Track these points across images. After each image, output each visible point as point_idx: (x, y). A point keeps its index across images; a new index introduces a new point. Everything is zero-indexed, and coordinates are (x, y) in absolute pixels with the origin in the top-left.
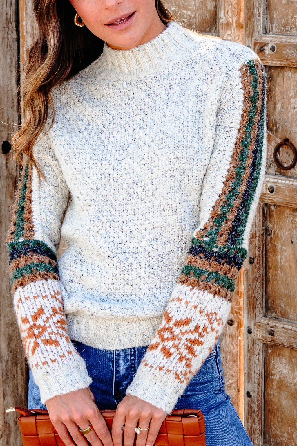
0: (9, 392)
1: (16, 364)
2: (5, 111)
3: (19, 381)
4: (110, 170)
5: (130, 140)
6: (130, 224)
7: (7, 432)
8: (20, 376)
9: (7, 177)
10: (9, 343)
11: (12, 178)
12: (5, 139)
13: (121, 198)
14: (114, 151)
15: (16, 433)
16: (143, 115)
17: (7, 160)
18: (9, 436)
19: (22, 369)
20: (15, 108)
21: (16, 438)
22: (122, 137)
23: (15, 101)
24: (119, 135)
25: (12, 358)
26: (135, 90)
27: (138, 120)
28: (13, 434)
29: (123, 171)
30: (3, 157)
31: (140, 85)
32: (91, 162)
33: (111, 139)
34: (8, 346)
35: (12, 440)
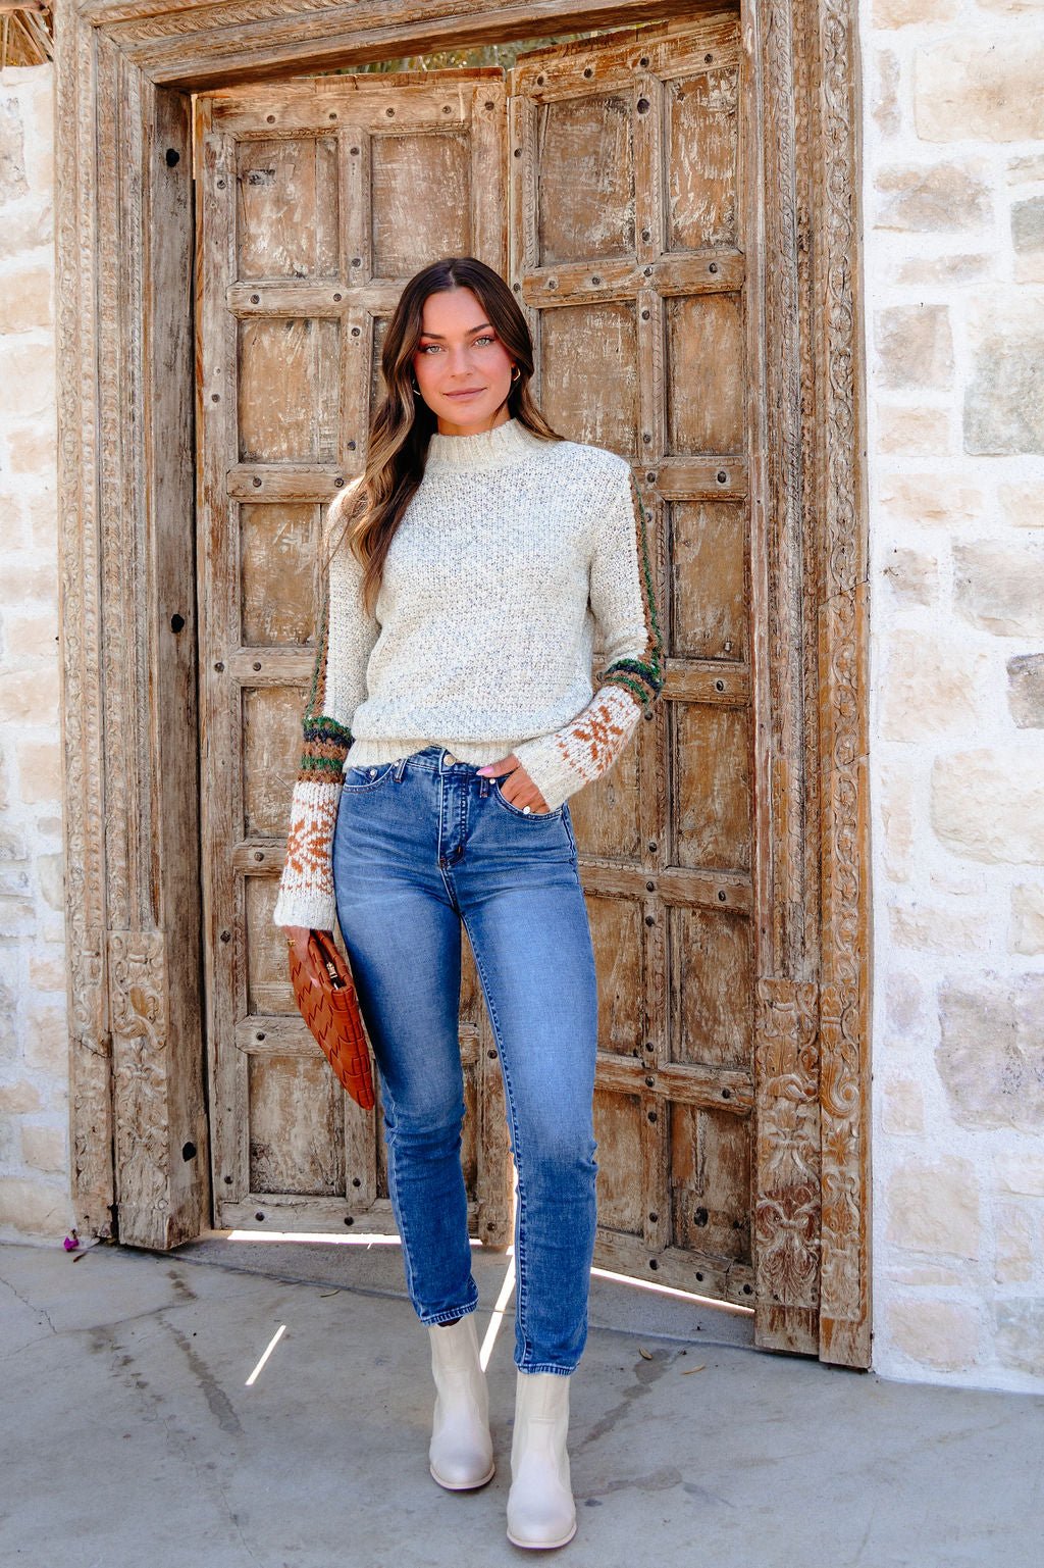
0: (176, 979)
1: (188, 940)
2: (177, 573)
3: (191, 964)
4: (446, 571)
5: (469, 538)
6: (469, 636)
7: (173, 1038)
8: (191, 957)
9: (178, 667)
10: (178, 906)
11: (184, 669)
12: (175, 613)
13: (459, 605)
14: (448, 551)
15: (185, 1041)
16: (485, 511)
17: (178, 641)
18: (175, 1046)
19: (193, 948)
20: (190, 569)
21: (185, 1049)
22: (457, 535)
23: (190, 559)
24: (453, 533)
25: (182, 929)
26: (472, 483)
27: (479, 517)
28: (181, 1043)
29: (463, 572)
30: (173, 636)
31: (479, 478)
32: (420, 564)
33: (443, 538)
34: (177, 911)
35: (180, 1051)
